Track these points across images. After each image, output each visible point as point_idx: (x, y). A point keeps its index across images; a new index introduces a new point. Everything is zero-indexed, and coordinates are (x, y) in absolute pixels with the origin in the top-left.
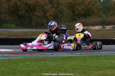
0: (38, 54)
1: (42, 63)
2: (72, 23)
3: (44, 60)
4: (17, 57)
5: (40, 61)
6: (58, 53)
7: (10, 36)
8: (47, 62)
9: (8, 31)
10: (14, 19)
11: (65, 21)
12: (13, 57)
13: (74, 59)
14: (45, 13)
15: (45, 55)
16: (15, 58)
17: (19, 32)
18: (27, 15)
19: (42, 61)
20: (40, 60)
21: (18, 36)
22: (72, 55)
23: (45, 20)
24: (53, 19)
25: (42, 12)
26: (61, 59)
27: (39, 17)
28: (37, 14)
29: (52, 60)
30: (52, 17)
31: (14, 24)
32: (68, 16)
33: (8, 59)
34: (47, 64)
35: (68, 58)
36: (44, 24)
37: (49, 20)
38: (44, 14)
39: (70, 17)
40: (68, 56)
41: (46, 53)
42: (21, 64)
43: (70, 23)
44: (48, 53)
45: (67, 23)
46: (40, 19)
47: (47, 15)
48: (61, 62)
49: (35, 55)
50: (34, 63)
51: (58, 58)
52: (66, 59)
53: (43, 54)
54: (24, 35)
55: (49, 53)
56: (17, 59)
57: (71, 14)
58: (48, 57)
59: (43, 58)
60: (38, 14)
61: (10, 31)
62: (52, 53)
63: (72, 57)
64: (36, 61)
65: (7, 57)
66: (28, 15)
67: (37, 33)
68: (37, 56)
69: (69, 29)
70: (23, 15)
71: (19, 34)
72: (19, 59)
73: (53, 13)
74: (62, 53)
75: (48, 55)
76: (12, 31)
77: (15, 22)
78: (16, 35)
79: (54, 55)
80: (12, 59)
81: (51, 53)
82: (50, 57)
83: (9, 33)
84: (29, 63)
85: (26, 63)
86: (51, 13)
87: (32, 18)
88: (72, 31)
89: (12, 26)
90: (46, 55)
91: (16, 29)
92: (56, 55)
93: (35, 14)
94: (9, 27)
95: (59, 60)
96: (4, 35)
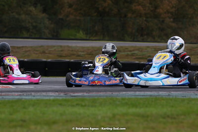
7: (61, 56)
17: (83, 48)
21: (79, 56)
24: (172, 20)
37: (163, 21)
46: (144, 19)
54: (90, 54)
71: (80, 53)
76: (70, 45)
78: (74, 55)
87: (126, 16)
93: (133, 8)
96: (49, 53)
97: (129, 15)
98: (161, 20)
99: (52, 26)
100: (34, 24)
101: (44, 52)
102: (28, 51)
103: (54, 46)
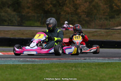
0: (67, 59)
1: (72, 69)
2: (110, 21)
3: (75, 66)
4: (43, 62)
5: (71, 68)
6: (92, 58)
8: (79, 69)
9: (32, 29)
10: (39, 15)
11: (101, 19)
12: (37, 62)
13: (112, 66)
14: (77, 9)
15: (76, 60)
16: (40, 63)
18: (54, 10)
19: (72, 67)
20: (70, 66)
22: (109, 61)
23: (77, 16)
24: (85, 16)
25: (72, 7)
26: (96, 65)
27: (68, 14)
28: (66, 9)
29: (84, 66)
30: (84, 13)
31: (39, 21)
32: (104, 13)
33: (32, 65)
34: (79, 71)
35: (104, 64)
36: (75, 22)
37: (80, 17)
38: (74, 10)
39: (107, 14)
40: (104, 61)
41: (78, 58)
42: (47, 71)
43: (106, 21)
44: (79, 58)
45: (104, 21)
46: (71, 15)
47: (79, 11)
48: (96, 69)
49: (64, 60)
50: (63, 69)
51: (92, 65)
52: (102, 66)
53: (74, 59)
55: (81, 58)
56: (42, 65)
57: (109, 10)
58: (80, 63)
59: (74, 64)
60: (68, 9)
61: (34, 30)
62: (85, 58)
63: (109, 63)
64: (66, 67)
65: (30, 61)
66: (56, 11)
67: (67, 33)
68: (67, 61)
69: (106, 29)
70: (50, 10)
72: (45, 64)
73: (86, 9)
74: (97, 58)
75: (80, 60)
77: (40, 19)
79: (87, 60)
80: (36, 65)
81: (83, 58)
82: (82, 62)
83: (33, 33)
84: (56, 70)
85: (53, 70)
86: (84, 9)
87: (60, 14)
88: (109, 31)
89: (36, 24)
90: (78, 60)
91: (41, 28)
92: (89, 61)
93: (65, 9)
94: (32, 25)
95: (93, 67)
96: (27, 34)
97: (62, 13)
98: (80, 16)
99: (19, 19)
100: (9, 18)
101: (23, 34)
102: (13, 33)
103: (27, 31)
